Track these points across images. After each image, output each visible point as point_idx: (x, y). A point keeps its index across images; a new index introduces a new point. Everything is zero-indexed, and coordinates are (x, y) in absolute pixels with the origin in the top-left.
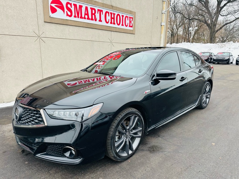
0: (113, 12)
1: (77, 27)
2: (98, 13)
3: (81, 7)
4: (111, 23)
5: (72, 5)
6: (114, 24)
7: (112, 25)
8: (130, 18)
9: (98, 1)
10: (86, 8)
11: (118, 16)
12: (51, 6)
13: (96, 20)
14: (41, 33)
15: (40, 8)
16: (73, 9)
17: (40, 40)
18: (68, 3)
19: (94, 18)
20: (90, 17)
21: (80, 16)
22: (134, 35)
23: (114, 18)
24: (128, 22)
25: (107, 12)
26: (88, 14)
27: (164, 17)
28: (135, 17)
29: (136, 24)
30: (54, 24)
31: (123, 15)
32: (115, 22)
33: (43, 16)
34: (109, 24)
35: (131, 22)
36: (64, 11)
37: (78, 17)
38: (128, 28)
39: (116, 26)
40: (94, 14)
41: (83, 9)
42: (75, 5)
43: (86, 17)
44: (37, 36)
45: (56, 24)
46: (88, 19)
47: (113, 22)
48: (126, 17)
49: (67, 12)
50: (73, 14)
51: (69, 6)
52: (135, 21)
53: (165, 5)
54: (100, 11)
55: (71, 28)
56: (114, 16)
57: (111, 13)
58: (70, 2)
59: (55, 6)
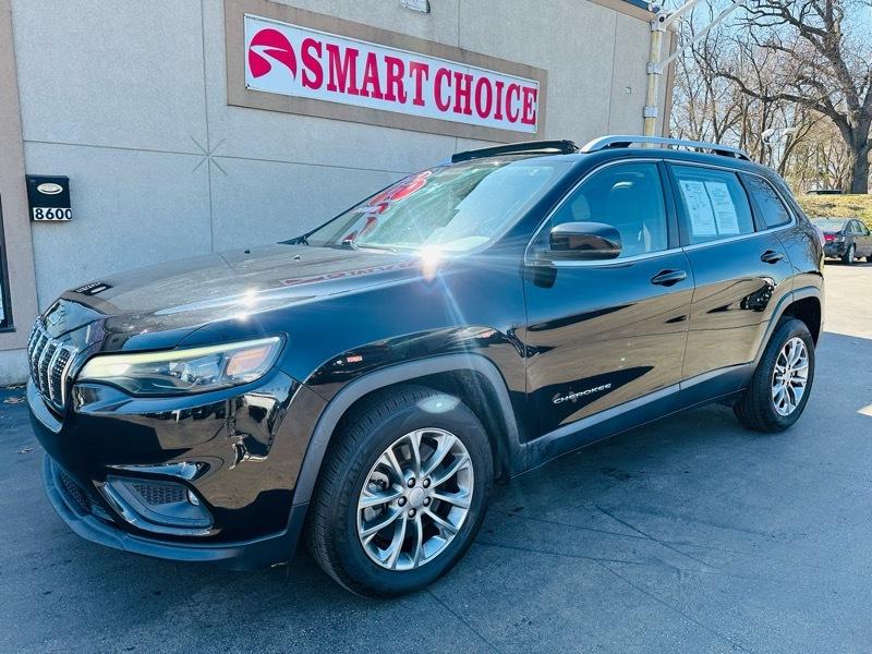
0: (464, 71)
1: (338, 124)
2: (411, 76)
3: (352, 54)
4: (457, 109)
5: (324, 48)
6: (468, 111)
7: (462, 118)
8: (526, 91)
9: (413, 35)
10: (372, 59)
11: (484, 86)
12: (251, 53)
13: (403, 100)
14: (214, 141)
15: (217, 60)
16: (324, 62)
17: (212, 164)
18: (308, 43)
19: (395, 92)
20: (384, 90)
21: (348, 84)
23: (467, 93)
24: (517, 105)
25: (442, 72)
26: (375, 81)
27: (656, 89)
28: (544, 87)
29: (550, 113)
30: (259, 112)
31: (501, 80)
32: (473, 106)
33: (224, 85)
34: (450, 115)
35: (530, 105)
36: (294, 69)
37: (342, 90)
38: (519, 126)
39: (475, 119)
40: (399, 79)
41: (361, 62)
42: (333, 50)
43: (370, 87)
44: (200, 152)
45: (263, 112)
46: (377, 94)
47: (463, 106)
48: (513, 87)
49: (304, 71)
50: (326, 80)
51: (312, 51)
52: (545, 102)
53: (658, 46)
54: (420, 69)
55: (317, 124)
56: (468, 86)
57: (456, 75)
58: (317, 39)
59: (265, 51)
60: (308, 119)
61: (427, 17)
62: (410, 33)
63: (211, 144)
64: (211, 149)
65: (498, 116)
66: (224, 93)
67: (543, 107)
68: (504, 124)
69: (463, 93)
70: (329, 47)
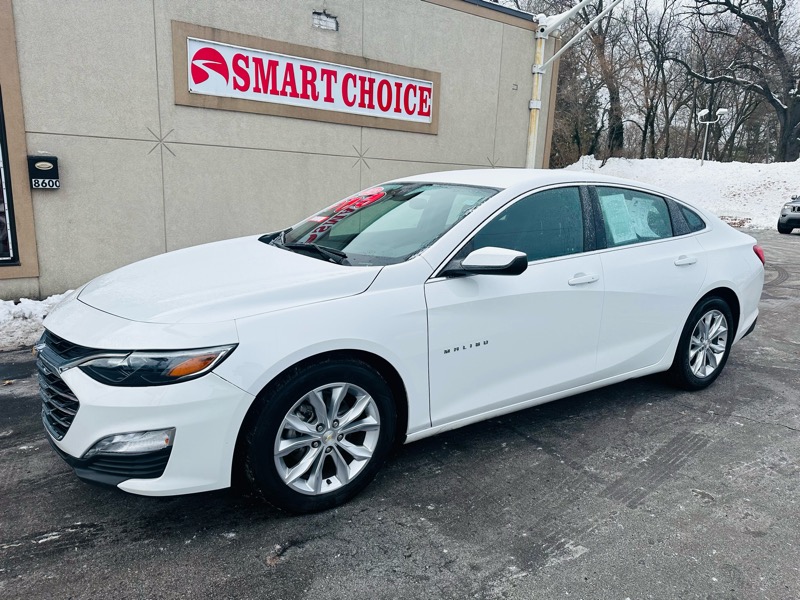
0: (367, 76)
1: (262, 117)
2: (322, 80)
3: (273, 65)
4: (362, 105)
5: (250, 60)
6: (371, 106)
7: (366, 111)
8: (422, 89)
9: (324, 48)
10: (290, 68)
11: (385, 87)
12: (193, 66)
13: (315, 98)
14: (165, 131)
15: (167, 70)
16: (251, 71)
17: (164, 148)
18: (238, 57)
19: (309, 92)
20: (300, 90)
21: (270, 87)
22: (434, 137)
23: (370, 92)
24: (414, 100)
25: (348, 76)
26: (292, 83)
27: (540, 85)
28: (438, 86)
29: (443, 106)
30: (199, 110)
31: (400, 81)
32: (375, 102)
33: (172, 91)
35: (425, 101)
36: (227, 78)
37: (266, 92)
38: (415, 118)
39: (377, 112)
40: (312, 83)
41: (281, 71)
42: (258, 62)
43: (289, 89)
44: (155, 139)
45: (203, 110)
46: (294, 94)
47: (367, 102)
48: (410, 87)
49: (234, 78)
50: (253, 84)
51: (241, 63)
52: (438, 98)
53: (541, 50)
54: (330, 74)
55: (245, 118)
56: (371, 87)
57: (361, 78)
58: (245, 54)
59: (204, 64)
60: (238, 115)
61: (336, 33)
62: (321, 47)
63: (163, 133)
64: (164, 134)
65: (398, 110)
66: (173, 96)
67: (436, 102)
68: (403, 116)
69: (367, 92)
70: (255, 60)
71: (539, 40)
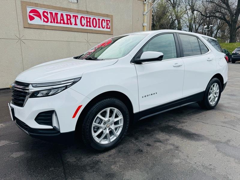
0: (88, 17)
1: (54, 31)
2: (73, 18)
3: (56, 14)
4: (87, 26)
6: (90, 26)
7: (89, 28)
8: (107, 21)
9: (73, 8)
10: (62, 15)
11: (94, 20)
13: (71, 24)
15: (20, 17)
16: (49, 16)
17: (21, 41)
18: (44, 12)
19: (69, 22)
20: (66, 22)
21: (56, 21)
22: (112, 35)
23: (90, 22)
24: (104, 24)
25: (82, 17)
26: (63, 20)
27: (146, 18)
28: (112, 19)
29: (114, 26)
30: (32, 29)
31: (99, 18)
32: (91, 25)
33: (23, 23)
35: (108, 24)
36: (41, 18)
37: (54, 23)
38: (105, 29)
39: (92, 28)
40: (70, 19)
41: (59, 16)
43: (62, 22)
44: (18, 38)
45: (34, 29)
46: (64, 23)
47: (89, 25)
48: (103, 20)
49: (43, 19)
50: (50, 20)
51: (45, 14)
52: (113, 23)
53: (146, 7)
54: (76, 17)
55: (48, 31)
56: (90, 20)
57: (86, 17)
58: (47, 11)
59: (33, 15)
60: (45, 30)
61: (77, 4)
62: (72, 8)
64: (21, 37)
65: (99, 27)
66: (23, 25)
67: (112, 24)
68: (101, 29)
69: (88, 22)
70: (50, 13)
71: (145, 4)
